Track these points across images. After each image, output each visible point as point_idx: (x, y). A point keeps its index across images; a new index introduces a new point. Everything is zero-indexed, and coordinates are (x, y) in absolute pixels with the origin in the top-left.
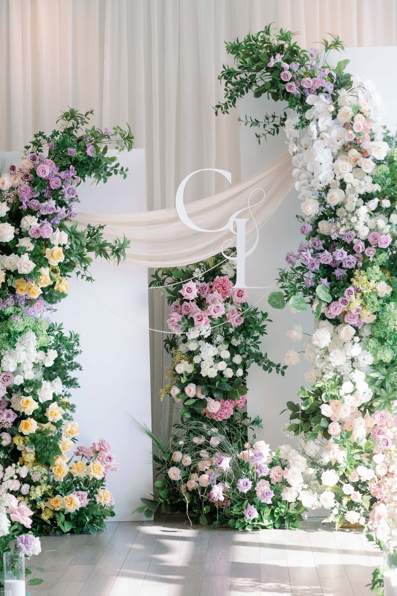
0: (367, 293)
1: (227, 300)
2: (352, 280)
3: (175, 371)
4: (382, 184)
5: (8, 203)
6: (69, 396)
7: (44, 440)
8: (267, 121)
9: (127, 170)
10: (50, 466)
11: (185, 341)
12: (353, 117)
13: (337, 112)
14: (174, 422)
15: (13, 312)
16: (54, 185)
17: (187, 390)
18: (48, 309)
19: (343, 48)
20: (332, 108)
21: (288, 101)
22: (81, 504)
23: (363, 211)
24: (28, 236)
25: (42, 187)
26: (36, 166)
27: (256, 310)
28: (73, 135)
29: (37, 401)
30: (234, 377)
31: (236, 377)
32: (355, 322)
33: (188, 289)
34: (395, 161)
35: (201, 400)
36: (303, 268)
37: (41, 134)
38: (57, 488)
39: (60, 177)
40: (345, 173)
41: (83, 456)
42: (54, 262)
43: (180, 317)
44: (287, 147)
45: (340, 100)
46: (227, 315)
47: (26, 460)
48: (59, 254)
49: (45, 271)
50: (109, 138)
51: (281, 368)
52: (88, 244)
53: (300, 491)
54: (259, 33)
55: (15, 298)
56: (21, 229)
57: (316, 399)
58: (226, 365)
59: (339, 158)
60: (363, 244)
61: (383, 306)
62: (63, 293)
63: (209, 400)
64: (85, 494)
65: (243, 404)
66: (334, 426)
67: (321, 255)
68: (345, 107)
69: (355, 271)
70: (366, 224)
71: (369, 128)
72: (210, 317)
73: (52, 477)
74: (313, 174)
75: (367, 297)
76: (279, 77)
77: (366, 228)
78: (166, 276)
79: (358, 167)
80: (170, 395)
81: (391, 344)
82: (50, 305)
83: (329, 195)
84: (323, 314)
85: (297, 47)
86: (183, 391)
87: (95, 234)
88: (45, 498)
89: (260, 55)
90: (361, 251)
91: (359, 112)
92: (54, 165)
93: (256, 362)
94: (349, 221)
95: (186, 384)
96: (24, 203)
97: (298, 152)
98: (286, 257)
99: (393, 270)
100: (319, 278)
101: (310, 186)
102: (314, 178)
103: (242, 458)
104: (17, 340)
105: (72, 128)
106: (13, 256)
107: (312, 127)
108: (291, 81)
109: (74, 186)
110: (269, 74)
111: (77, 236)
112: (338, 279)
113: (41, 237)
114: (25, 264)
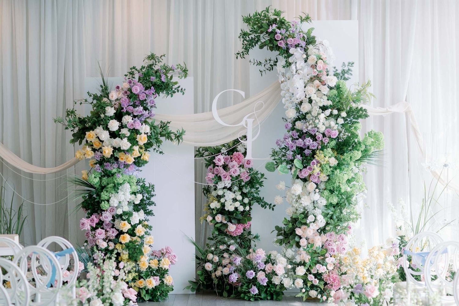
0: (323, 164)
1: (241, 166)
2: (315, 156)
3: (210, 207)
4: (333, 101)
5: (115, 108)
6: (148, 220)
7: (134, 247)
8: (266, 62)
9: (184, 90)
10: (137, 261)
11: (215, 189)
12: (317, 62)
13: (307, 58)
14: (207, 237)
15: (117, 172)
16: (142, 98)
17: (216, 218)
18: (137, 170)
19: (311, 21)
20: (305, 56)
21: (279, 51)
22: (156, 284)
23: (322, 116)
24: (126, 127)
25: (135, 98)
26: (132, 87)
27: (257, 172)
28: (153, 69)
29: (130, 224)
30: (244, 211)
31: (245, 211)
32: (316, 181)
33: (219, 160)
34: (340, 87)
35: (224, 224)
36: (286, 148)
37: (134, 68)
38: (142, 275)
39: (145, 93)
40: (312, 94)
41: (156, 256)
42: (141, 143)
43: (214, 175)
44: (278, 78)
45: (309, 52)
46: (241, 175)
47: (123, 258)
48: (145, 138)
49: (136, 148)
50: (173, 70)
51: (272, 206)
52: (161, 132)
53: (282, 278)
54: (262, 12)
55: (117, 163)
56: (122, 123)
57: (293, 225)
58: (240, 204)
59: (308, 85)
60: (322, 135)
61: (333, 171)
62: (146, 161)
63: (229, 224)
64: (158, 278)
65: (249, 227)
66: (303, 241)
67: (297, 141)
68: (312, 56)
69: (317, 151)
70: (323, 124)
71: (326, 68)
72: (231, 176)
73: (137, 268)
74: (293, 94)
75: (323, 166)
76: (274, 37)
77: (323, 126)
78: (204, 151)
79: (319, 90)
80: (206, 221)
81: (337, 194)
82: (137, 168)
83: (302, 106)
84: (298, 175)
85: (285, 20)
86: (214, 219)
87: (165, 126)
88: (134, 281)
89: (263, 24)
90: (320, 139)
91: (320, 58)
92: (142, 86)
93: (257, 202)
94: (314, 122)
95: (216, 215)
96: (124, 108)
97: (284, 81)
98: (276, 142)
99: (339, 150)
100: (296, 155)
101: (291, 101)
102: (293, 97)
103: (249, 259)
104: (119, 188)
105: (153, 65)
106: (118, 139)
107: (293, 67)
108: (281, 40)
109: (153, 98)
110: (267, 35)
111: (155, 128)
112: (307, 155)
113: (134, 128)
114: (125, 144)
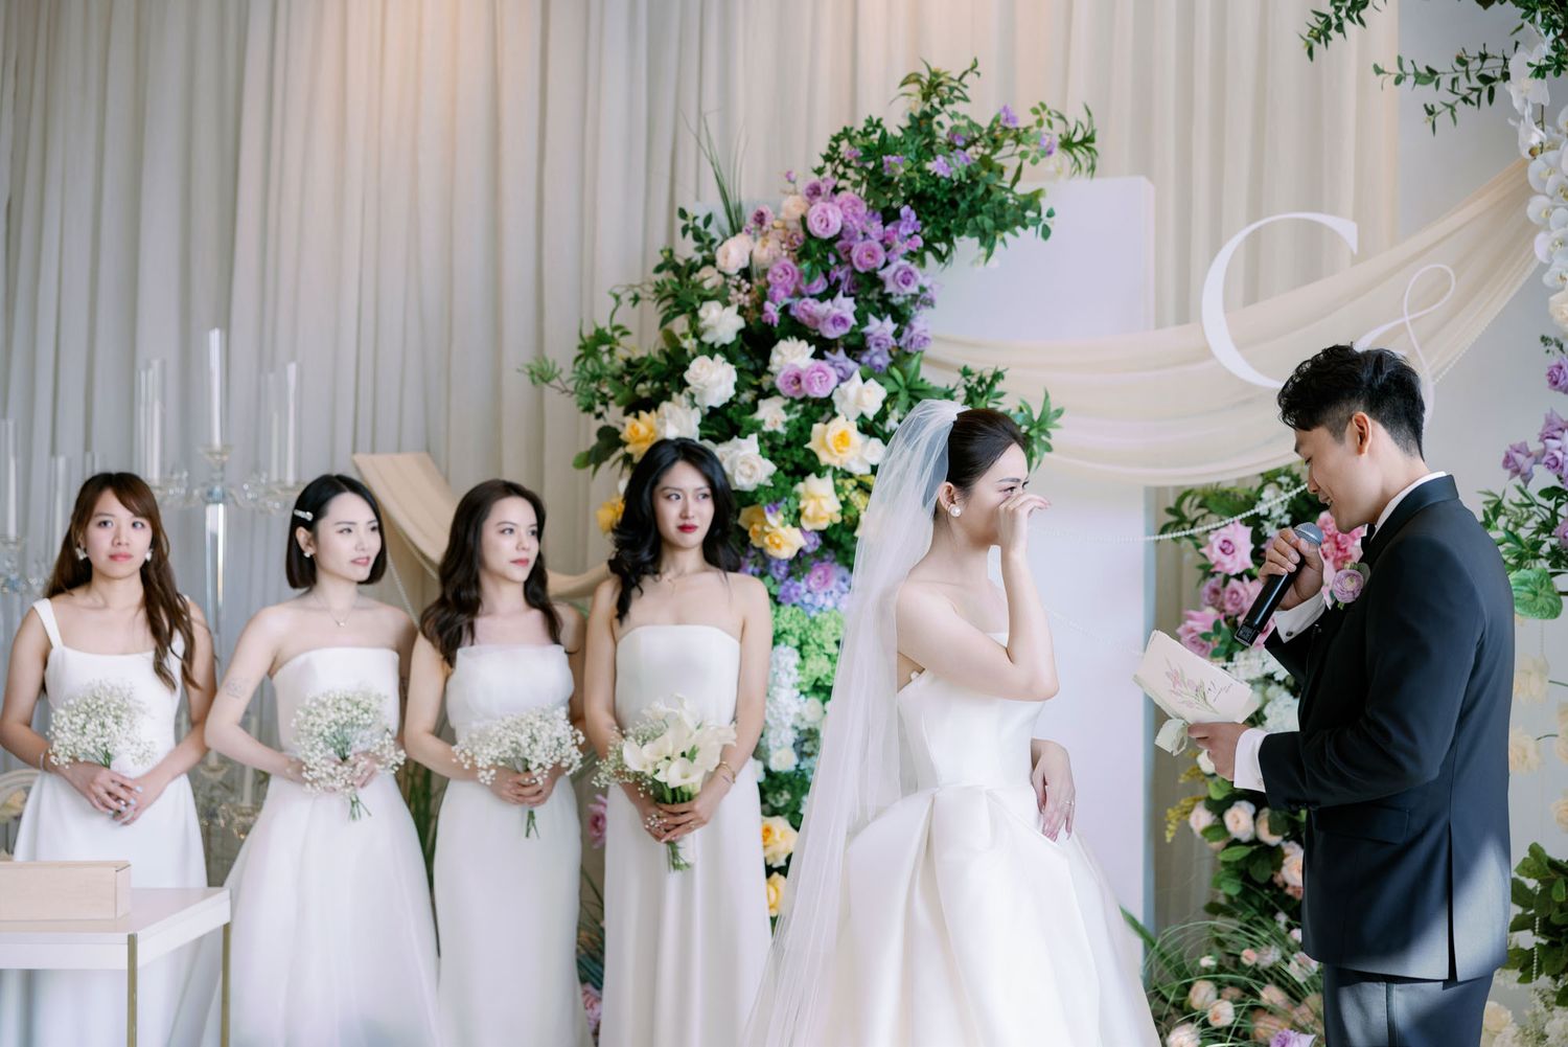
3: (1197, 766)
8: (1461, 69)
9: (1050, 214)
17: (1230, 818)
24: (777, 392)
25: (821, 261)
33: (1226, 546)
35: (1266, 847)
37: (845, 133)
39: (880, 240)
43: (1213, 620)
44: (1515, 133)
48: (844, 439)
49: (820, 487)
63: (1291, 848)
78: (1202, 512)
80: (1188, 828)
86: (1220, 821)
87: (982, 393)
92: (862, 208)
95: (1228, 804)
97: (1546, 146)
98: (1503, 456)
105: (931, 114)
111: (916, 395)
113: (808, 395)
114: (747, 465)
